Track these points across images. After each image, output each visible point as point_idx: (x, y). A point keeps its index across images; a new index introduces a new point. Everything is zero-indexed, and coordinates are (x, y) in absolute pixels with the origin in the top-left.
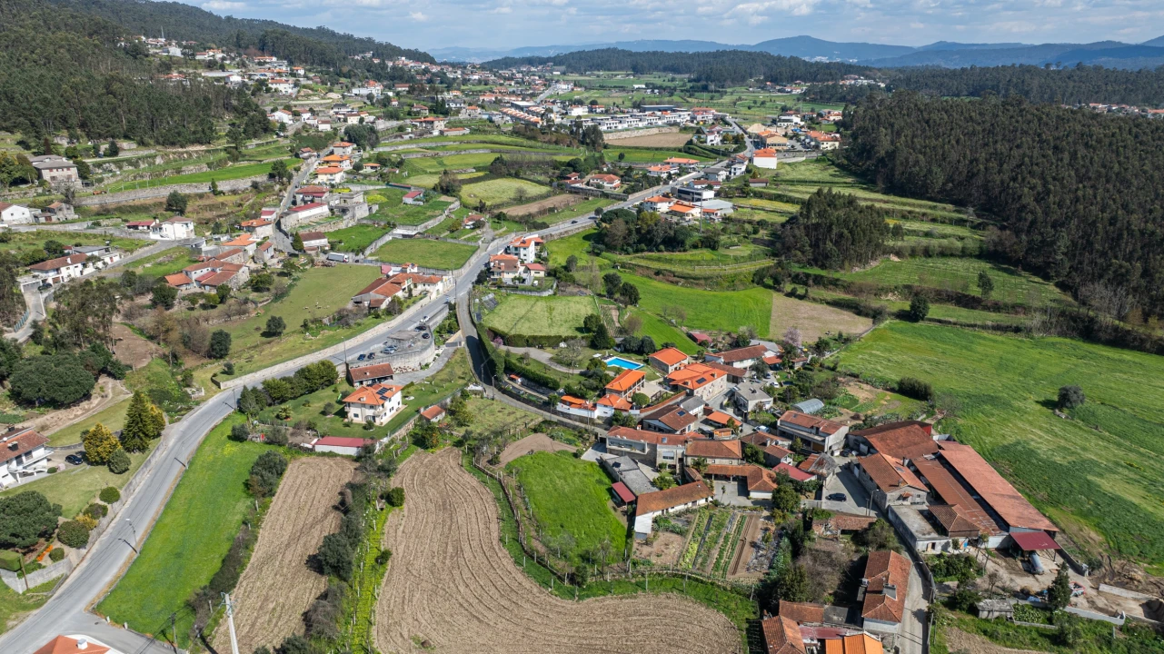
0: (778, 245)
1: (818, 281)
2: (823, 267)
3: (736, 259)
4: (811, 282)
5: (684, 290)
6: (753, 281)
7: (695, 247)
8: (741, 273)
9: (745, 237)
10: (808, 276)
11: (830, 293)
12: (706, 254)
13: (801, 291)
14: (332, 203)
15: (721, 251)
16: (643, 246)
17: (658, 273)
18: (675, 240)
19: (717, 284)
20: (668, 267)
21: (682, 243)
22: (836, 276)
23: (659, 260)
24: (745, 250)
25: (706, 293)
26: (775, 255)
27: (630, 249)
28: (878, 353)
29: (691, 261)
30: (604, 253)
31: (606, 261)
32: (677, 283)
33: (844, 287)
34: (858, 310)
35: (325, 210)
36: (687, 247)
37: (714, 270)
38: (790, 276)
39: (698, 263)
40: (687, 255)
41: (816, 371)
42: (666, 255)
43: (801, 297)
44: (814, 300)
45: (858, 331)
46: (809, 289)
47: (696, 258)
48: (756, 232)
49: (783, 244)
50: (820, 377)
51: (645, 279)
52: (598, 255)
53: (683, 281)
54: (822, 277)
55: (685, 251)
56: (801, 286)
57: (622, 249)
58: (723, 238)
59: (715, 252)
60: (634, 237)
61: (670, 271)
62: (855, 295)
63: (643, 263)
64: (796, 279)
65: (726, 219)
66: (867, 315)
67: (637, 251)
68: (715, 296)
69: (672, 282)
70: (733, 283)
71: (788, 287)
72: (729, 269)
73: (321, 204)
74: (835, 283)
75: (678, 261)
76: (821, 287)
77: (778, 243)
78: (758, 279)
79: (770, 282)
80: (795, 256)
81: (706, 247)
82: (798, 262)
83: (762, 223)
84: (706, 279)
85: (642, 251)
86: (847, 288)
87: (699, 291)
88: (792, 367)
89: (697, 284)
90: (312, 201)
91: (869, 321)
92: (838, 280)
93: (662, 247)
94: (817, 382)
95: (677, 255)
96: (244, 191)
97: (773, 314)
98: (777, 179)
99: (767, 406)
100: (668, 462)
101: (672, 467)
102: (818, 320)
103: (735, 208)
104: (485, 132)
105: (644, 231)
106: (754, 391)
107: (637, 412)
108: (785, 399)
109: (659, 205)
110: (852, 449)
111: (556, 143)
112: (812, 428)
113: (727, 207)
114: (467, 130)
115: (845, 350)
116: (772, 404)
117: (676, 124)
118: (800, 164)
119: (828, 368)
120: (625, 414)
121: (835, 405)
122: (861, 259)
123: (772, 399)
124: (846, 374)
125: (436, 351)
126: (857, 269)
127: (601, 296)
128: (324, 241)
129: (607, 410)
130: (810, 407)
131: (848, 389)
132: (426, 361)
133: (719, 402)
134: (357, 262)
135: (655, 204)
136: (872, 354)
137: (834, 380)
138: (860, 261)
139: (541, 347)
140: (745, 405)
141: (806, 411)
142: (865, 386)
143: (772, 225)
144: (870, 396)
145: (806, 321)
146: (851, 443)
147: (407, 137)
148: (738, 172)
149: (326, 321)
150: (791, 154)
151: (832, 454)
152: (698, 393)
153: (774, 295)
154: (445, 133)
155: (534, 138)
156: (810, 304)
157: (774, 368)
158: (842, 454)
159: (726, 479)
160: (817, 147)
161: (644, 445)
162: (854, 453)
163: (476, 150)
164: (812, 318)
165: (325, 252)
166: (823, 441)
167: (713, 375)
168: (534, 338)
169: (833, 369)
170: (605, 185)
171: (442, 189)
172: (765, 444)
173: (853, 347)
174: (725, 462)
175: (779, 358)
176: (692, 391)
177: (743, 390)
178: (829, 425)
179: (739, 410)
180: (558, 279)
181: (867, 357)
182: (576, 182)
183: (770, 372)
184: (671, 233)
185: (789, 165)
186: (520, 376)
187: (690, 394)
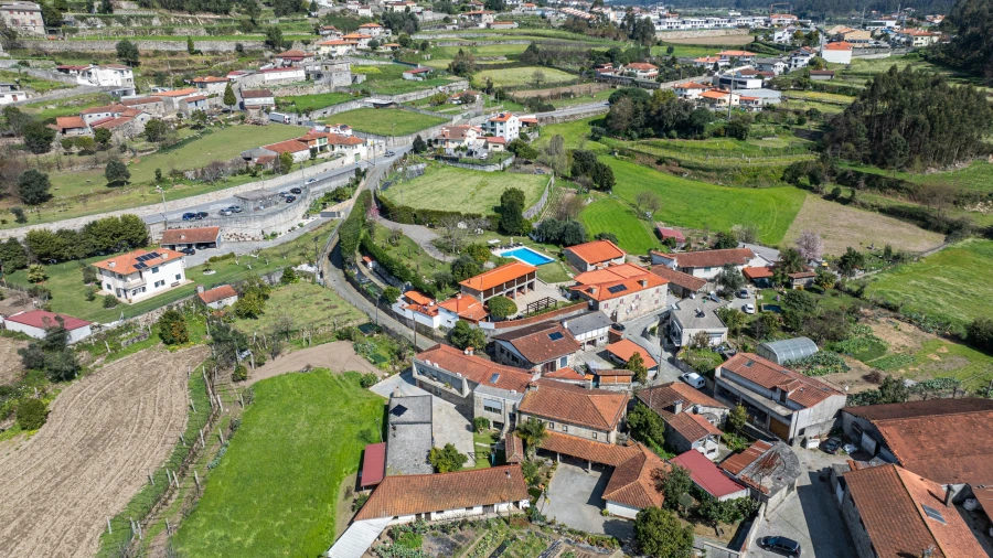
0: (826, 137)
1: (872, 182)
2: (882, 165)
3: (766, 151)
4: (862, 183)
5: (688, 182)
6: (783, 179)
7: (716, 135)
8: (766, 168)
9: (785, 127)
10: (858, 175)
11: (889, 198)
12: (729, 143)
13: (845, 192)
14: (310, 68)
15: (751, 141)
16: (651, 130)
17: (660, 162)
18: (689, 125)
19: (733, 178)
20: (673, 155)
21: (700, 129)
22: (899, 176)
23: (666, 147)
24: (781, 142)
25: (716, 187)
26: (819, 149)
27: (635, 134)
28: (945, 280)
29: (705, 150)
30: (604, 138)
31: (605, 146)
32: (681, 174)
33: (909, 191)
34: (924, 221)
35: (301, 74)
36: (706, 134)
37: (735, 161)
38: (835, 174)
39: (715, 153)
40: (704, 144)
41: (827, 294)
42: (678, 142)
43: (845, 202)
44: (863, 206)
45: (919, 248)
46: (857, 192)
47: (714, 147)
48: (801, 122)
49: (833, 136)
50: (826, 303)
51: (643, 168)
52: (597, 140)
53: (689, 172)
54: (878, 177)
55: (702, 138)
56: (848, 189)
57: (626, 134)
58: (755, 127)
59: (741, 142)
60: (641, 118)
61: (675, 160)
62: (924, 202)
63: (645, 149)
64: (843, 179)
65: (769, 108)
66: (937, 229)
67: (642, 136)
68: (725, 191)
69: (676, 173)
70: (754, 178)
71: (829, 188)
72: (752, 163)
73: (296, 69)
74: (896, 186)
75: (688, 150)
76: (876, 190)
77: (827, 136)
78: (792, 176)
79: (804, 180)
80: (846, 150)
81: (731, 136)
82: (850, 158)
83: (813, 114)
84: (719, 170)
85: (649, 136)
86: (912, 193)
87: (708, 185)
88: (788, 285)
89: (706, 177)
90: (290, 66)
91: (940, 238)
92: (902, 181)
93: (674, 133)
94: (819, 311)
95: (691, 143)
96: (225, 53)
97: (798, 217)
98: (846, 72)
99: (716, 341)
100: (493, 417)
101: (499, 425)
102: (862, 230)
103: (783, 99)
104: (534, 26)
105: (653, 113)
106: (700, 315)
107: (491, 325)
108: (753, 332)
109: (689, 92)
110: (846, 440)
111: (603, 36)
112: (774, 389)
113: (774, 97)
114: (516, 25)
115: (891, 272)
116: (724, 337)
117: (747, 26)
118: (883, 59)
119: (849, 292)
120: (472, 326)
121: (840, 352)
122: (942, 157)
123: (726, 330)
124: (876, 305)
125: (302, 221)
126: (933, 170)
127: (565, 178)
128: (270, 100)
129: (450, 317)
130: (791, 349)
131: (874, 327)
132: (274, 230)
133: (644, 326)
134: (300, 123)
135: (686, 90)
136: (933, 282)
137: (853, 311)
138: (940, 160)
139: (431, 226)
140: (679, 336)
141: (782, 357)
142: (905, 326)
143: (825, 116)
144: (910, 344)
145: (843, 231)
146: (847, 428)
147: (450, 28)
148: (800, 65)
149: (190, 175)
150: (874, 50)
151: (804, 443)
152: (608, 307)
153: (809, 196)
154: (492, 27)
155: (580, 31)
156: (856, 210)
157: (760, 283)
158: (823, 447)
159: (582, 463)
160: (908, 43)
161: (461, 381)
162: (848, 448)
163: (517, 40)
164: (853, 227)
165: (268, 111)
166: (789, 418)
167: (641, 283)
168: (424, 212)
169: (857, 295)
170: (639, 73)
171: (455, 69)
172: (671, 409)
173: (906, 268)
174: (585, 433)
175: (771, 269)
176: (596, 303)
177: (684, 310)
178: (807, 389)
179: (670, 342)
180: (517, 155)
181: (924, 284)
182: (608, 70)
183: (750, 289)
184: (687, 115)
185: (868, 61)
186: (373, 258)
187: (594, 308)
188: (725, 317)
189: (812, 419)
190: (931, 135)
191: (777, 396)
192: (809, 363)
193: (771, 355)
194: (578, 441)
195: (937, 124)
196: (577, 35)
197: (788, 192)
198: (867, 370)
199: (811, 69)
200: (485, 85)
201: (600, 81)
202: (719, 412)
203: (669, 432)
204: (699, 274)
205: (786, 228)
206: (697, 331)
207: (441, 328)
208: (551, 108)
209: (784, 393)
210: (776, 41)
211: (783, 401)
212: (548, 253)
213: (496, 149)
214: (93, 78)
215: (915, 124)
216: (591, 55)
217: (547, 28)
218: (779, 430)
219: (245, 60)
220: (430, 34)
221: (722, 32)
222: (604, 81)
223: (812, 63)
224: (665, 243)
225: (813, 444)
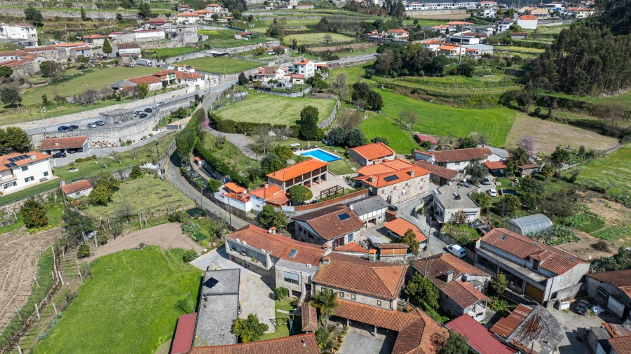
0: (528, 74)
1: (563, 104)
2: (569, 92)
3: (487, 84)
4: (555, 104)
5: (433, 105)
6: (499, 103)
7: (452, 73)
8: (487, 95)
9: (498, 68)
10: (552, 99)
11: (574, 114)
12: (461, 79)
13: (544, 111)
15: (475, 78)
16: (406, 71)
17: (414, 92)
18: (433, 67)
19: (465, 102)
20: (423, 87)
21: (441, 69)
22: (582, 99)
23: (417, 82)
24: (497, 78)
25: (453, 108)
26: (523, 82)
27: (395, 74)
28: (627, 170)
29: (444, 83)
30: (374, 77)
31: (374, 82)
32: (428, 100)
33: (589, 109)
34: (603, 130)
35: (162, 34)
36: (444, 73)
37: (465, 91)
38: (535, 99)
39: (451, 85)
40: (444, 79)
41: (548, 181)
42: (426, 78)
43: (544, 117)
44: (557, 120)
45: (602, 148)
46: (553, 111)
47: (449, 81)
48: (509, 65)
49: (532, 73)
50: (550, 188)
51: (402, 96)
52: (368, 78)
53: (434, 98)
54: (567, 100)
55: (442, 76)
56: (543, 108)
57: (389, 74)
58: (478, 68)
59: (469, 78)
60: (400, 63)
61: (424, 90)
62: (601, 116)
63: (403, 84)
64: (541, 102)
65: (487, 56)
66: (612, 135)
67: (400, 75)
68: (460, 111)
69: (425, 99)
70: (480, 102)
71: (532, 108)
72: (478, 91)
73: (159, 30)
74: (580, 106)
75: (432, 84)
76: (565, 109)
77: (528, 73)
78: (505, 100)
79: (515, 103)
80: (543, 82)
81: (462, 74)
82: (545, 87)
83: (516, 59)
84: (454, 97)
85: (405, 75)
86: (592, 110)
87: (448, 107)
88: (518, 175)
89: (446, 101)
91: (615, 141)
92: (584, 103)
93: (422, 72)
94: (547, 193)
95: (434, 79)
96: (108, 20)
97: (513, 128)
98: (535, 34)
99: (471, 218)
100: (292, 287)
101: (298, 294)
102: (559, 136)
103: (494, 50)
104: (324, 8)
105: (407, 59)
106: (457, 198)
107: (292, 209)
108: (498, 211)
109: (431, 47)
110: (592, 302)
111: (370, 13)
112: (528, 258)
113: (488, 49)
114: (312, 7)
115: (586, 164)
116: (478, 215)
117: (464, 8)
118: (558, 26)
119: (564, 179)
120: (276, 209)
121: (569, 225)
122: (610, 86)
123: (478, 210)
124: (587, 188)
125: (152, 132)
126: (604, 95)
127: (347, 102)
128: (137, 51)
129: (259, 202)
130: (533, 224)
131: (589, 205)
132: (129, 138)
133: (412, 207)
134: (158, 66)
135: (428, 46)
136: (618, 172)
137: (571, 193)
138: (608, 88)
139: (248, 135)
140: (442, 215)
141: (525, 230)
142: (612, 204)
143: (525, 61)
144: (621, 218)
145: (546, 136)
146: (592, 292)
147: (268, 8)
148: (503, 29)
149: (69, 100)
150: (550, 21)
151: (557, 305)
152: (384, 192)
153: (518, 114)
154: (297, 8)
155: (356, 10)
156: (552, 123)
157: (496, 173)
158: (574, 308)
159: (370, 328)
160: (573, 16)
161: (264, 256)
162: (596, 310)
163: (313, 16)
164: (553, 134)
165: (136, 58)
166: (544, 283)
167: (409, 173)
168: (243, 124)
169: (571, 181)
170: (396, 36)
171: (271, 34)
172: (444, 278)
173: (597, 162)
174: (371, 301)
175: (505, 163)
176: (375, 189)
177: (444, 195)
178: (556, 259)
179: (434, 219)
180: (313, 86)
181: (612, 173)
182: (375, 34)
183: (490, 177)
184: (431, 60)
185: (548, 27)
186: (202, 158)
187: (373, 193)
188: (477, 199)
189: (563, 284)
190: (603, 70)
191: (530, 265)
192: (546, 235)
193: (516, 228)
194: (365, 308)
195: (607, 62)
196: (353, 13)
197: (503, 111)
198: (595, 241)
199: (511, 32)
200: (292, 44)
201: (369, 41)
202: (483, 279)
203: (442, 298)
204: (451, 167)
205: (506, 135)
206: (456, 210)
207: (252, 211)
208: (336, 58)
209: (536, 262)
210: (485, 16)
211: (535, 269)
212: (336, 153)
213: (298, 83)
214: (4, 32)
215: (591, 62)
216: (363, 25)
217: (333, 8)
218: (535, 295)
219: (123, 25)
220: (255, 12)
221: (449, 12)
222: (373, 41)
223: (511, 28)
224: (422, 146)
225: (565, 306)
